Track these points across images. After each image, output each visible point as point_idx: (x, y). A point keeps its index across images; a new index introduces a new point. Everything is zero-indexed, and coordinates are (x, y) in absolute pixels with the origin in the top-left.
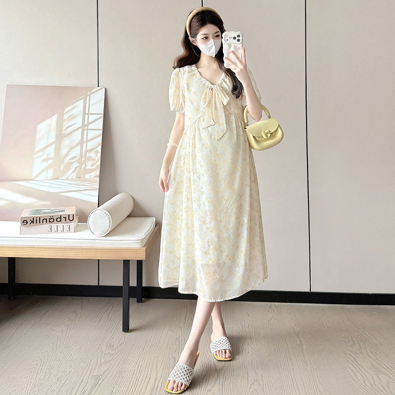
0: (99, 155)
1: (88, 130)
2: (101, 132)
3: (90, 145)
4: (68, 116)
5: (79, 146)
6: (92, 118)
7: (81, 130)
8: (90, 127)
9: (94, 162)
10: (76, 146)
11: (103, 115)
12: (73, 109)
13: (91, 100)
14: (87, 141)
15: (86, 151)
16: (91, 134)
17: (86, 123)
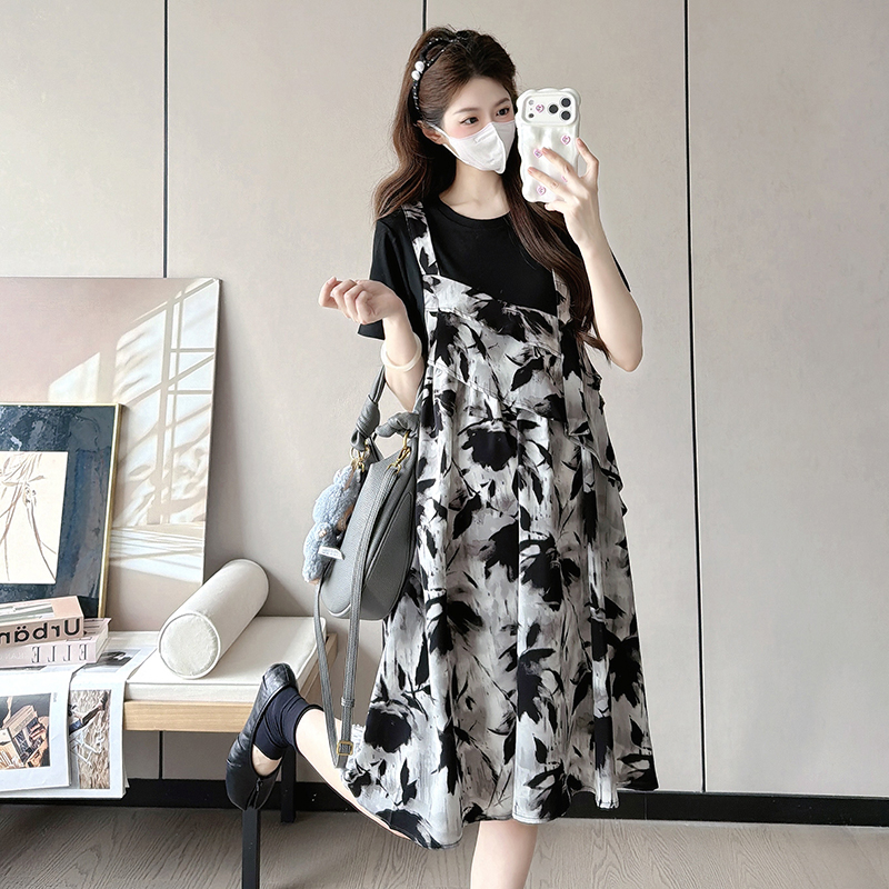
0: (206, 460)
1: (176, 392)
2: (210, 397)
3: (182, 435)
4: (128, 358)
5: (155, 439)
6: (187, 360)
7: (158, 393)
8: (182, 385)
9: (193, 480)
10: (145, 438)
11: (214, 353)
12: (139, 337)
13: (184, 312)
14: (174, 424)
15: (173, 450)
16: (186, 404)
17: (172, 375)
